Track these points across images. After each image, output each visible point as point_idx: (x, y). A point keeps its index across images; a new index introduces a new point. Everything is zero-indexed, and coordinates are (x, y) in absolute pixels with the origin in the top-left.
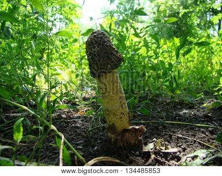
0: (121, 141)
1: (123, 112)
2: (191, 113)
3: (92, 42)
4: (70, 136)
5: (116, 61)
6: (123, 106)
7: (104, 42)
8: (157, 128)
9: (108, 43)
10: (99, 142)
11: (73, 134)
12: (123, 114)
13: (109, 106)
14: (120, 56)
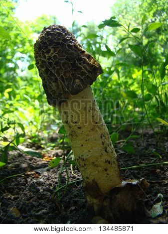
0: (111, 209)
1: (109, 159)
3: (44, 43)
4: (28, 200)
5: (89, 72)
7: (65, 40)
9: (71, 42)
10: (73, 208)
11: (33, 197)
12: (109, 162)
13: (83, 151)
14: (94, 63)
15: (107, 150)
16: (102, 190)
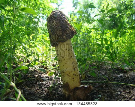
0: (73, 97)
1: (75, 74)
2: (125, 76)
3: (52, 18)
4: (36, 90)
5: (70, 33)
6: (76, 69)
7: (61, 18)
8: (102, 87)
9: (64, 19)
10: (57, 96)
11: (39, 89)
12: (75, 75)
13: (64, 68)
14: (73, 29)
15: (75, 69)
16: (70, 88)
